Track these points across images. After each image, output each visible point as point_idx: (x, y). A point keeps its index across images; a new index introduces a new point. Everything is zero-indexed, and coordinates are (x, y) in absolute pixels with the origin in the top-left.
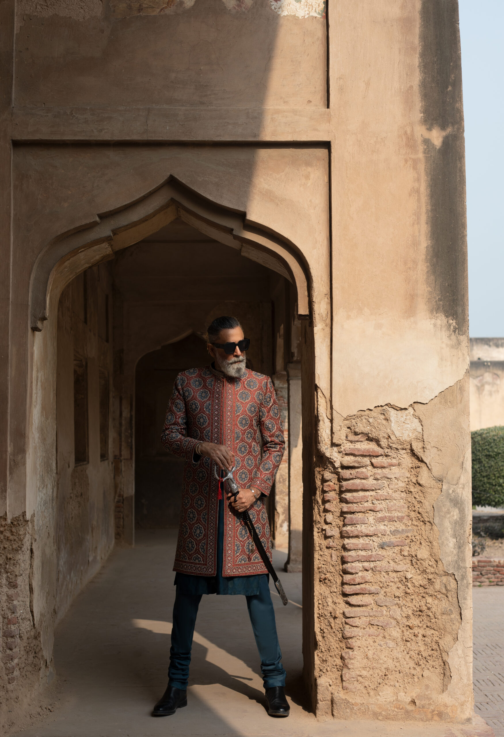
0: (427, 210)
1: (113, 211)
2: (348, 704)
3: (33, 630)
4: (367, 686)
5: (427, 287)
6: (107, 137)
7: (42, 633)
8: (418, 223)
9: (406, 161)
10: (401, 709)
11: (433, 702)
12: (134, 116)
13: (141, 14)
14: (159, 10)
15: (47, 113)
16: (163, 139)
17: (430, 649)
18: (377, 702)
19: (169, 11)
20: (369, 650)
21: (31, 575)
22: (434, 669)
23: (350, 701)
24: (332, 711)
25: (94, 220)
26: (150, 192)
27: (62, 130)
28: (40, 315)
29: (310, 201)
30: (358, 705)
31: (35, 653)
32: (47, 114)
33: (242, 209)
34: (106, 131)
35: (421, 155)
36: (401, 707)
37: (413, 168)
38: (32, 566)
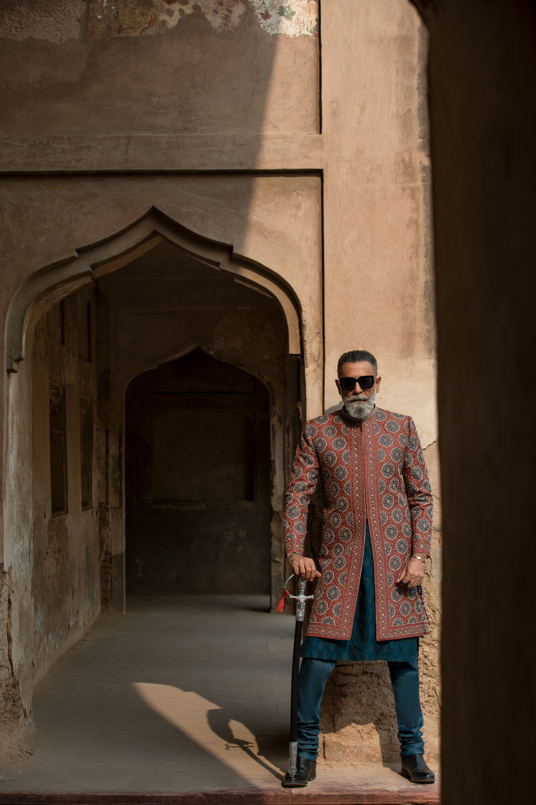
0: (426, 243)
1: (92, 245)
2: (341, 747)
3: (12, 678)
4: (361, 730)
5: (426, 325)
6: (85, 167)
7: (20, 682)
8: (416, 257)
9: (404, 190)
10: (396, 752)
11: (429, 745)
12: (114, 144)
13: (121, 35)
14: (140, 30)
15: (23, 143)
16: (145, 169)
17: (427, 695)
18: (370, 745)
19: (150, 32)
20: (362, 696)
21: (9, 625)
22: (431, 714)
23: (342, 744)
24: (324, 753)
25: (72, 255)
26: (131, 224)
27: (38, 161)
28: (16, 357)
29: (302, 233)
30: (351, 747)
31: (14, 701)
32: (22, 144)
33: (228, 242)
34: (84, 161)
35: (419, 184)
36: (395, 750)
37: (411, 197)
38: (9, 616)
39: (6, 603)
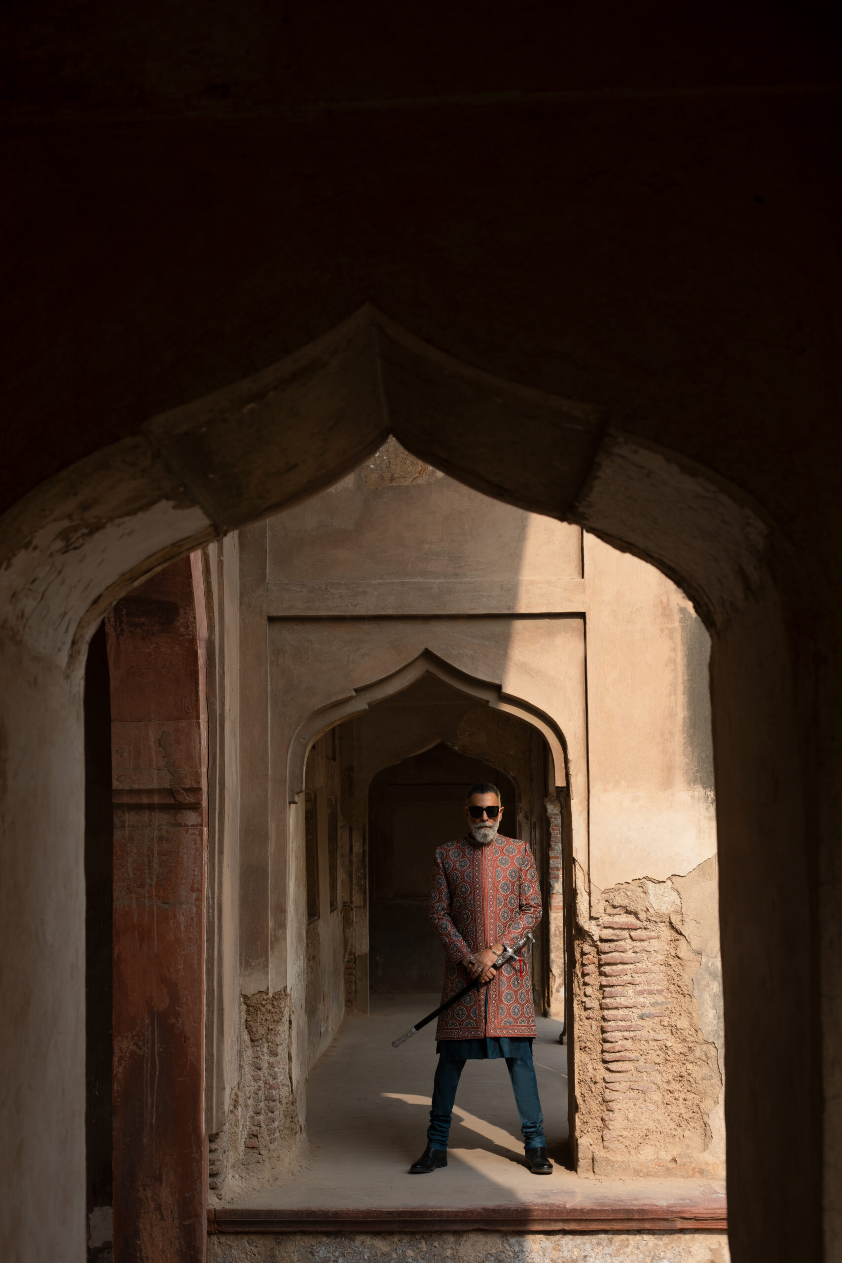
0: (684, 680)
1: (368, 685)
2: (609, 1162)
3: (291, 1096)
4: (628, 1146)
5: (684, 759)
6: (362, 612)
7: (298, 1099)
8: (675, 694)
9: (662, 631)
10: (662, 1167)
11: (694, 1160)
12: (389, 590)
13: (393, 484)
14: (411, 480)
15: (302, 588)
16: (418, 613)
17: (692, 1111)
18: (637, 1159)
19: (421, 481)
20: (629, 1112)
21: (290, 1044)
22: (695, 1130)
23: (611, 1159)
24: (593, 1168)
25: (350, 695)
26: (406, 665)
27: (317, 606)
28: (298, 790)
29: (566, 672)
30: (619, 1162)
31: (292, 1118)
32: (302, 590)
33: (497, 682)
34: (361, 605)
35: (677, 625)
36: (662, 1165)
37: (669, 638)
38: (290, 1036)
39: (288, 1023)
